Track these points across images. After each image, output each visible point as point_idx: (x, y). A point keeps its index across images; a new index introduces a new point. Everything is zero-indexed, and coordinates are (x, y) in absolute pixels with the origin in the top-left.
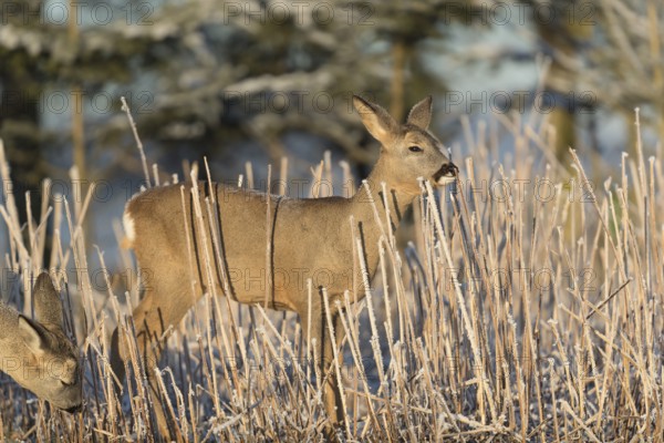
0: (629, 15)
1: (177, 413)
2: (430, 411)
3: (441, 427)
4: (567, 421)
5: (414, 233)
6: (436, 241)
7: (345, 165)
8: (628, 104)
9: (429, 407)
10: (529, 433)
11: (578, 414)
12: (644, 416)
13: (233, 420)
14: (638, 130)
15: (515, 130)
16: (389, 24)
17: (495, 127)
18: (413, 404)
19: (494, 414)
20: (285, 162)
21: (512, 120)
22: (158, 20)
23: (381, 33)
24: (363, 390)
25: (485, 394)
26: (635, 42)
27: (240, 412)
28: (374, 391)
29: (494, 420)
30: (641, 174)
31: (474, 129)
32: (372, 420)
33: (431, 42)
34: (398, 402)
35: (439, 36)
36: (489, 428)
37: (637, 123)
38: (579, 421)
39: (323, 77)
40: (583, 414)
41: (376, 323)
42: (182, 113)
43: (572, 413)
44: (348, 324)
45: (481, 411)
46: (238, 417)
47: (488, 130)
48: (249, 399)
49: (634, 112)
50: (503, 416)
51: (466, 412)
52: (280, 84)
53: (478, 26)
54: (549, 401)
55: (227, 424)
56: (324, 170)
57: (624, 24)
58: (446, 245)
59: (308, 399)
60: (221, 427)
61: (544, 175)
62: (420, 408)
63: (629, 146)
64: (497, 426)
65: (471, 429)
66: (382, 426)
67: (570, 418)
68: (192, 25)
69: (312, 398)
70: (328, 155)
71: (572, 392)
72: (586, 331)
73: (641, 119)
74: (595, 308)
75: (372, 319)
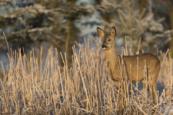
0: (124, 14)
1: (15, 107)
2: (75, 107)
3: (78, 111)
4: (108, 110)
5: (72, 65)
6: (77, 67)
7: (56, 49)
8: (124, 35)
9: (75, 106)
10: (99, 113)
11: (111, 109)
12: (126, 109)
13: (28, 109)
14: (126, 42)
15: (96, 41)
16: (67, 16)
17: (92, 40)
18: (71, 106)
19: (90, 108)
20: (41, 48)
21: (96, 39)
22: (12, 14)
23: (65, 18)
24: (59, 102)
25: (88, 104)
26: (125, 21)
27: (30, 107)
28: (62, 103)
29: (91, 110)
31: (87, 41)
32: (62, 109)
33: (77, 20)
34: (68, 105)
35: (79, 19)
36: (89, 112)
37: (126, 40)
38: (111, 110)
39: (51, 28)
40: (112, 109)
41: (63, 86)
42: (18, 36)
43: (109, 108)
44: (56, 86)
45: (87, 108)
46: (30, 108)
47: (90, 41)
48: (32, 104)
49: (125, 38)
50: (93, 109)
51: (84, 108)
52: (41, 30)
53: (88, 16)
54: (104, 106)
55: (27, 110)
56: (51, 50)
57: (123, 17)
58: (80, 68)
59: (46, 104)
60: (26, 110)
62: (73, 107)
63: (123, 45)
64: (91, 111)
65: (85, 112)
66: (64, 111)
67: (109, 109)
68: (20, 15)
69: (47, 104)
70: (52, 46)
71: (109, 103)
72: (113, 89)
73: (127, 39)
74: (115, 84)
75: (62, 85)
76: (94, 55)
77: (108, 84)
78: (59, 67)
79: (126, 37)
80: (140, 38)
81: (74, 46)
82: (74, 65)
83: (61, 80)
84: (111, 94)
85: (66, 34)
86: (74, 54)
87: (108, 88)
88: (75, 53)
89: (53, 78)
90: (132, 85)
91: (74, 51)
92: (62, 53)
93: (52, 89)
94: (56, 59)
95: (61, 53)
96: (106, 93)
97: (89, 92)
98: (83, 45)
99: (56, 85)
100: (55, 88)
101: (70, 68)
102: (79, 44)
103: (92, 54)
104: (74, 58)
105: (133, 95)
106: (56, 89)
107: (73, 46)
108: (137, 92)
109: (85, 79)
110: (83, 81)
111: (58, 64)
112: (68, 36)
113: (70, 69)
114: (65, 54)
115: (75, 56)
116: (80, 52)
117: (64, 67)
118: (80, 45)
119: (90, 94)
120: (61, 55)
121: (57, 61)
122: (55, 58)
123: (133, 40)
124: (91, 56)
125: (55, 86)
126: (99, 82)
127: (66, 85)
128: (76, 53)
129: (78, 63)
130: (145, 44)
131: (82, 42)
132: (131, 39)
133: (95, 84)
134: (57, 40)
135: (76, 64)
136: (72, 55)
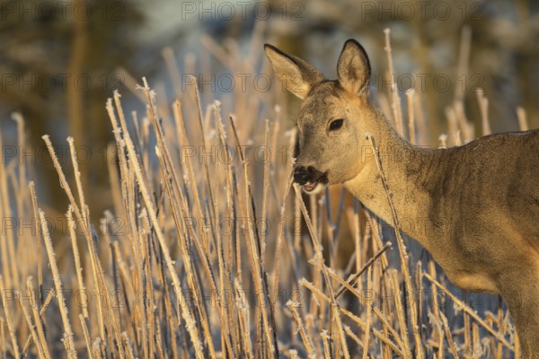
6: (138, 211)
7: (18, 118)
8: (375, 23)
14: (390, 57)
17: (206, 61)
21: (227, 51)
30: (395, 112)
31: (181, 64)
37: (388, 48)
41: (69, 316)
44: (32, 319)
47: (198, 65)
49: (384, 35)
58: (153, 213)
61: (272, 120)
72: (336, 315)
73: (393, 43)
74: (346, 284)
75: (64, 312)
76: (224, 137)
77: (309, 285)
78: (42, 215)
79: (387, 31)
80: (467, 34)
81: (117, 95)
82: (122, 196)
83: (58, 284)
84: (330, 341)
85: (68, 36)
86: (118, 138)
87: (308, 311)
88: (122, 134)
89: (11, 275)
90: (437, 287)
91: (119, 125)
92: (51, 139)
93: (12, 334)
94: (22, 170)
95: (45, 137)
96: (299, 334)
97: (208, 339)
98: (161, 87)
99: (31, 314)
100: (24, 331)
101: (103, 216)
102: (142, 84)
103: (213, 132)
104: (117, 161)
105: (445, 338)
106: (34, 333)
107: (112, 96)
108: (467, 323)
109: (183, 269)
110: (176, 282)
111: (34, 198)
112: (80, 45)
113: (104, 221)
114: (70, 141)
115: (126, 152)
116: (151, 127)
117: (69, 215)
118: (147, 92)
119: (218, 348)
120: (51, 149)
121: (32, 184)
122: (17, 170)
123: (429, 41)
124: (208, 145)
125: (28, 318)
126: (259, 280)
127: (85, 311)
128: (127, 135)
129: (143, 189)
130: (493, 62)
131: (154, 72)
132: (416, 43)
133: (243, 294)
134: (20, 69)
135: (132, 194)
136: (105, 147)
